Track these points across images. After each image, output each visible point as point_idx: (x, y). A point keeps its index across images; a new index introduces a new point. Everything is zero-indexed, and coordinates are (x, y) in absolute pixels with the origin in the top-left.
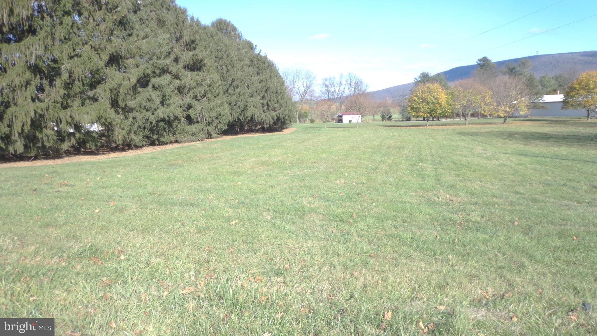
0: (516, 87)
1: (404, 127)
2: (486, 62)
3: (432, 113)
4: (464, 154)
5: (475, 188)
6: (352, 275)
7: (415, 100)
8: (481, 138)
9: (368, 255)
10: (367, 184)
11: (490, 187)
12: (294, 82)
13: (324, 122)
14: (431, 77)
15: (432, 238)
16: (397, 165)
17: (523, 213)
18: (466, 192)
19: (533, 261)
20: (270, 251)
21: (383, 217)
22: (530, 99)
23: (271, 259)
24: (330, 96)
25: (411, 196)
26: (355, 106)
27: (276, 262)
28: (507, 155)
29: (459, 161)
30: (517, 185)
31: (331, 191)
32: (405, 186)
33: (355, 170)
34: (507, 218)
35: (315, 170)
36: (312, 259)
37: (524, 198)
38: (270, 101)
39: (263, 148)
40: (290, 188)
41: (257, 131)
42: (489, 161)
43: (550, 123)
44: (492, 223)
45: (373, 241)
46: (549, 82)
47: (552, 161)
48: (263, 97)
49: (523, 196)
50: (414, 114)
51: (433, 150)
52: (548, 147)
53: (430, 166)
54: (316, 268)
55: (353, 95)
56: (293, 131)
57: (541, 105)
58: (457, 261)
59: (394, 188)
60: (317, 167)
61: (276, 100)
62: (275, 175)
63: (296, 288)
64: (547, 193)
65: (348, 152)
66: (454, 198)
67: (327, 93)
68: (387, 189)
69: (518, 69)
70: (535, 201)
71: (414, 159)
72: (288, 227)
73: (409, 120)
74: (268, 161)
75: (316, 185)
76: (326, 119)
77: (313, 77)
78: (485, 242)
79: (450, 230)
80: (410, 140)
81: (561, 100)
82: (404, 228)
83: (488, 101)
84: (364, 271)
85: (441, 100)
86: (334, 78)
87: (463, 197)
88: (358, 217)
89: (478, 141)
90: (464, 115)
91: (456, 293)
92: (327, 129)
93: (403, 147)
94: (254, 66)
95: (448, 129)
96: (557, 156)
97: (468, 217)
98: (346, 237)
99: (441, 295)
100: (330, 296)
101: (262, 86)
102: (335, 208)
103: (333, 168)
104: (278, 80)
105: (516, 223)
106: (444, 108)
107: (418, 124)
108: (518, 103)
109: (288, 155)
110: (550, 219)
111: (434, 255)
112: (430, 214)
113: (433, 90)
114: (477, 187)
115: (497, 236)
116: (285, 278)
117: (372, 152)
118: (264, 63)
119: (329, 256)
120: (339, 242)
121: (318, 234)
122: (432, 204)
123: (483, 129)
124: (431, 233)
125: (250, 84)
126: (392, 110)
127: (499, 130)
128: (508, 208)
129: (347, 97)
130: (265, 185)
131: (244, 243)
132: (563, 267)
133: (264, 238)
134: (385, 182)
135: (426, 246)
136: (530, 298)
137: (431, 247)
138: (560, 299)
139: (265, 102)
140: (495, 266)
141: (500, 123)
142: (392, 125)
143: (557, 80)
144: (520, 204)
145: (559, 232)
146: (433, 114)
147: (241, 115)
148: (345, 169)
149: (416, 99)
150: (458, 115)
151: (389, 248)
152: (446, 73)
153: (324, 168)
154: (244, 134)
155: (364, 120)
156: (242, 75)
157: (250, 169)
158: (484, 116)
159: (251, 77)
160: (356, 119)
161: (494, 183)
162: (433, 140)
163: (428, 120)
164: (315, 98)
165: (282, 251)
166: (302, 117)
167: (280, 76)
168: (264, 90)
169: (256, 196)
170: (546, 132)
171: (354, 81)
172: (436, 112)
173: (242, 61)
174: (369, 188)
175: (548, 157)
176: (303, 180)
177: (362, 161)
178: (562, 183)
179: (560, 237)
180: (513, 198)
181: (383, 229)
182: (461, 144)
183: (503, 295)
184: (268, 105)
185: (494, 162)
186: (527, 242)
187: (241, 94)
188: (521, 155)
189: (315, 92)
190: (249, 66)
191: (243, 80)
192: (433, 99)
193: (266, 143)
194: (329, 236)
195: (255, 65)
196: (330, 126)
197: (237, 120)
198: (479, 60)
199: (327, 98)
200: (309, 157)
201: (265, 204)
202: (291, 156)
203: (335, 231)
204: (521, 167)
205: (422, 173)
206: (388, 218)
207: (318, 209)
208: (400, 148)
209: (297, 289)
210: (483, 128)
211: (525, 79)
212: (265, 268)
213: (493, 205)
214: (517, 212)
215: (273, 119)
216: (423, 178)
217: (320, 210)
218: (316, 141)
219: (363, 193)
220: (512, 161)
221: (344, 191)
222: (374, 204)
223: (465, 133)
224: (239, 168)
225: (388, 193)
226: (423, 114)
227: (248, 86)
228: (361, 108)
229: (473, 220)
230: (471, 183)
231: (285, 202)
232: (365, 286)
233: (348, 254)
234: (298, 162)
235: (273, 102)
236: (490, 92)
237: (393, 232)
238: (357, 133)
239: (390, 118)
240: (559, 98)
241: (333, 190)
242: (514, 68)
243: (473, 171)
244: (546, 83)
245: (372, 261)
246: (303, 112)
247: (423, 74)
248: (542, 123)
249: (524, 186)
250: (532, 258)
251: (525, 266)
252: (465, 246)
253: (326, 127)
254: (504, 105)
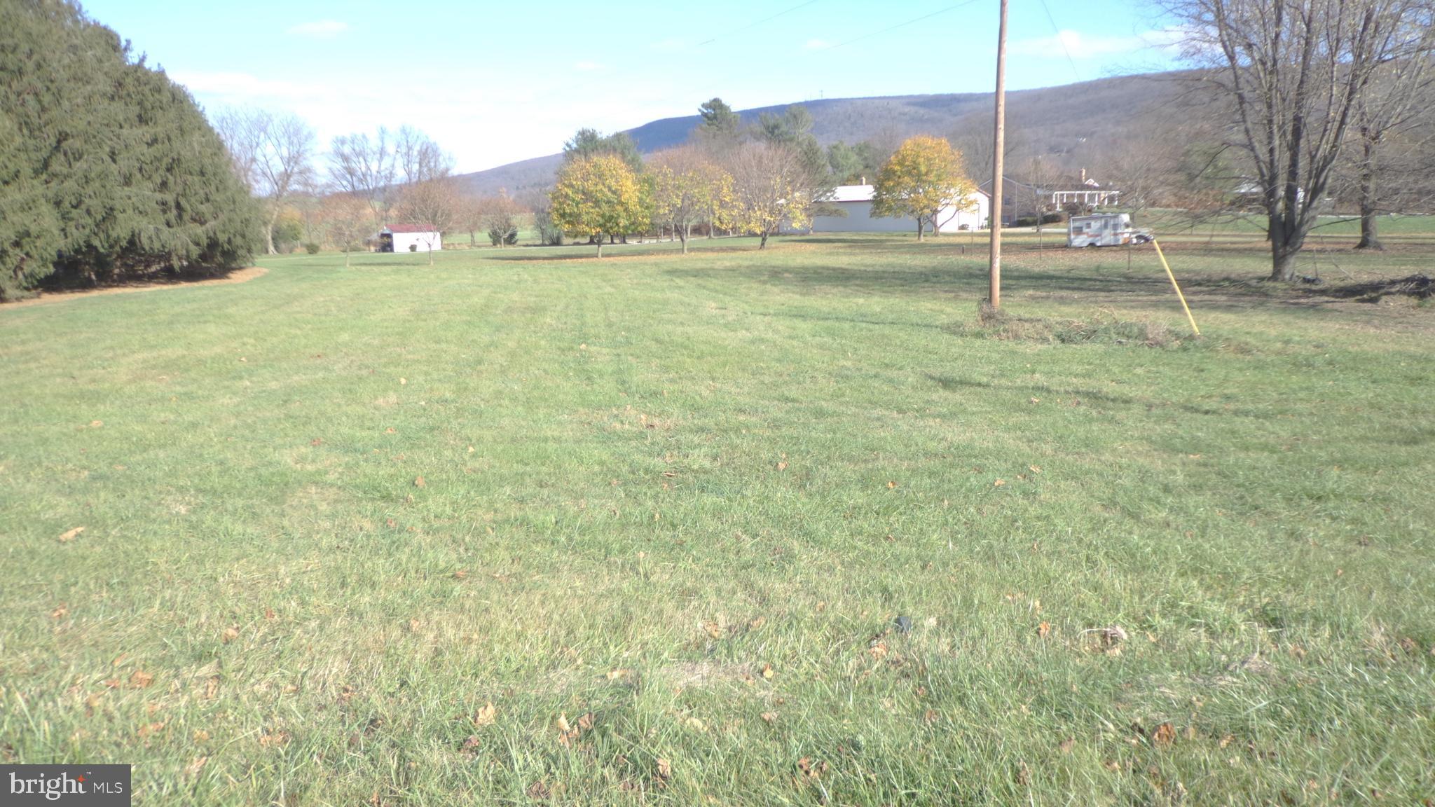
0: (782, 167)
1: (546, 261)
2: (718, 111)
3: (608, 225)
4: (680, 320)
5: (700, 395)
6: (407, 629)
7: (567, 196)
8: (714, 281)
9: (450, 574)
10: (454, 401)
11: (734, 390)
12: (254, 144)
13: (344, 251)
14: (602, 141)
15: (601, 516)
16: (527, 352)
17: (796, 441)
18: (683, 405)
19: (811, 543)
20: (179, 599)
21: (491, 478)
22: (811, 195)
23: (182, 621)
24: (356, 184)
25: (560, 423)
26: (421, 209)
27: (199, 626)
28: (767, 319)
29: (669, 334)
30: (785, 382)
31: (361, 426)
32: (546, 400)
33: (425, 368)
34: (765, 455)
35: (320, 375)
36: (303, 603)
37: (799, 410)
38: (184, 195)
39: (171, 323)
40: (248, 426)
41: (152, 278)
42: (731, 334)
43: (850, 247)
44: (734, 469)
45: (463, 540)
46: (846, 157)
47: (854, 327)
48: (164, 184)
49: (797, 405)
50: (566, 228)
51: (611, 313)
52: (847, 297)
53: (605, 351)
54: (314, 624)
55: (417, 183)
56: (258, 275)
57: (833, 208)
58: (656, 564)
59: (520, 408)
60: (325, 368)
61: (202, 192)
62: (206, 393)
63: (253, 685)
64: (843, 395)
65: (407, 325)
66: (656, 421)
67: (348, 177)
68: (504, 411)
69: (784, 128)
70: (820, 414)
71: (568, 336)
72: (239, 528)
73: (556, 242)
74: (184, 356)
75: (322, 414)
76: (348, 243)
77: (305, 133)
78: (717, 513)
79: (645, 494)
80: (560, 292)
81: (870, 197)
82: (542, 499)
83: (727, 199)
84: (436, 617)
85: (626, 196)
86: (364, 137)
87: (676, 418)
88: (430, 483)
89: (708, 289)
90: (679, 231)
91: (651, 634)
92: (354, 268)
93: (544, 309)
94: (128, 100)
95: (646, 264)
96: (863, 317)
97: (686, 461)
98: (396, 536)
99: (616, 646)
100: (346, 690)
101: (158, 155)
102: (369, 469)
103: (367, 367)
104: (203, 139)
105: (782, 466)
106: (635, 214)
107: (579, 253)
108: (788, 204)
109: (245, 339)
110: (846, 450)
111: (606, 557)
112: (602, 463)
113: (607, 172)
114: (706, 393)
115: (743, 496)
116: (220, 665)
117: (469, 323)
118: (159, 91)
119: (349, 592)
120: (376, 552)
121: (321, 538)
122: (607, 437)
123: (719, 263)
124: (602, 505)
125: (117, 147)
126: (515, 220)
127: (751, 263)
128: (768, 433)
129: (400, 187)
130: (175, 422)
131: (101, 587)
132: (865, 547)
133: (163, 567)
134: (499, 394)
135: (587, 538)
136: (799, 623)
137: (600, 538)
138: (856, 617)
139: (169, 198)
140: (734, 564)
141: (753, 248)
142: (517, 255)
143: (861, 155)
144: (791, 424)
145: (862, 476)
146: (611, 228)
147: (96, 234)
148: (400, 369)
149: (570, 193)
150: (667, 231)
151: (501, 553)
152: (636, 133)
153: (345, 368)
154: (110, 286)
155: (448, 245)
156: (89, 123)
157: (130, 382)
158: (720, 232)
159: (121, 127)
160: (427, 241)
161: (740, 381)
162: (612, 290)
163: (599, 243)
164: (318, 190)
165: (216, 595)
166: (283, 237)
167: (211, 130)
168: (164, 166)
169: (145, 455)
170: (843, 266)
171: (417, 148)
172: (617, 224)
173: (88, 83)
174: (460, 412)
175: (844, 319)
176: (286, 402)
177: (444, 346)
178: (872, 372)
179: (865, 487)
180: (778, 411)
181: (491, 506)
182: (674, 295)
183: (748, 625)
184: (178, 206)
185: (742, 334)
186: (804, 504)
187: (93, 175)
188: (795, 316)
189: (316, 174)
190: (112, 98)
191: (95, 137)
192: (609, 194)
193: (178, 309)
194: (352, 541)
195: (129, 95)
196: (362, 261)
197: (84, 249)
198: (703, 105)
199: (349, 189)
200: (303, 341)
201: (172, 474)
202: (252, 341)
203: (367, 525)
204: (795, 343)
205: (586, 367)
206: (502, 480)
207: (326, 473)
208: (537, 310)
209: (256, 687)
210: (718, 260)
211: (799, 150)
212: (165, 646)
213: (737, 430)
214: (784, 441)
215: (197, 244)
216: (589, 378)
217: (331, 477)
218: (322, 299)
219: (445, 425)
220: (776, 331)
221: (397, 422)
222: (471, 449)
223: (682, 271)
224: (93, 381)
225: (506, 421)
226: (587, 229)
227: (113, 153)
228: (439, 214)
229: (695, 467)
230: (694, 385)
231: (231, 464)
232: (438, 652)
233: (400, 578)
234: (272, 356)
235: (193, 200)
236: (731, 180)
237: (514, 512)
238: (432, 276)
239: (511, 240)
240: (864, 192)
241: (368, 424)
242: (776, 127)
243: (698, 358)
244: (840, 159)
245: (458, 588)
246: (284, 225)
247: (583, 133)
248: (835, 247)
249: (799, 383)
250: (809, 537)
251: (793, 556)
252: (674, 526)
253: (351, 265)
254: (760, 209)
